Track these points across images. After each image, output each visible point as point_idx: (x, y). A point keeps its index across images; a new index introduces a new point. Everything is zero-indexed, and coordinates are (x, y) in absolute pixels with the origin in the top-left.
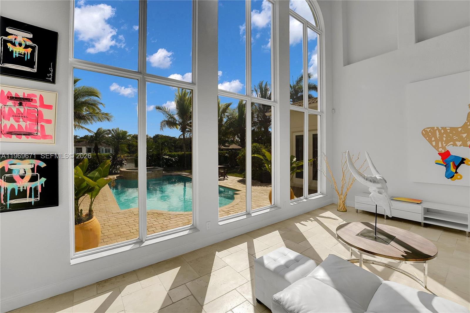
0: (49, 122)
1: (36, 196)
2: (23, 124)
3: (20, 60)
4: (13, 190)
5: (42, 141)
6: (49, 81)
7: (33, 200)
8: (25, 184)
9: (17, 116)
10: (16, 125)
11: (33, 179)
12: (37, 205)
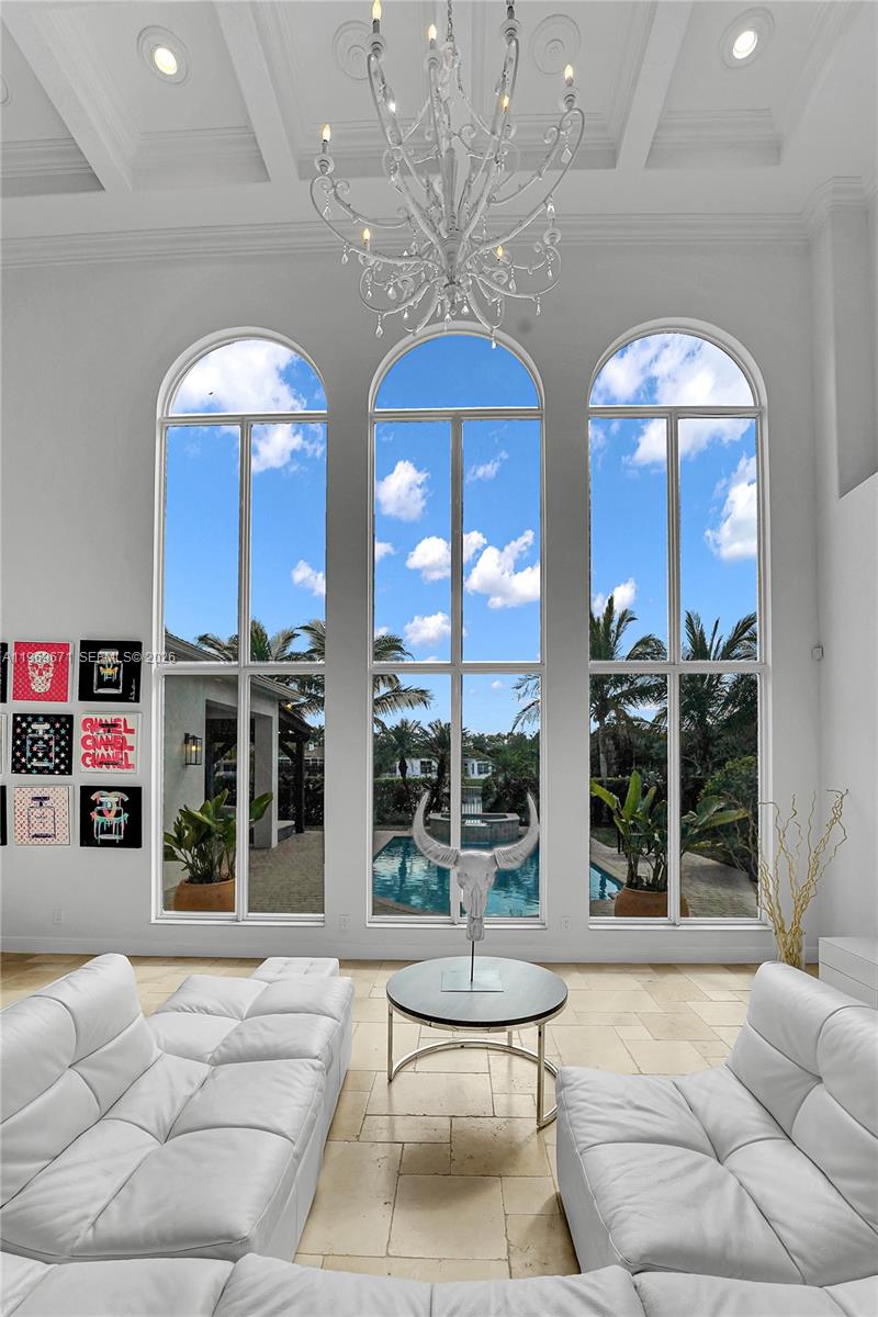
0: (131, 748)
1: (120, 834)
2: (111, 752)
3: (110, 684)
4: (103, 824)
5: (125, 770)
6: (132, 701)
7: (116, 837)
8: (110, 819)
9: (107, 744)
10: (105, 753)
11: (118, 814)
12: (122, 844)
